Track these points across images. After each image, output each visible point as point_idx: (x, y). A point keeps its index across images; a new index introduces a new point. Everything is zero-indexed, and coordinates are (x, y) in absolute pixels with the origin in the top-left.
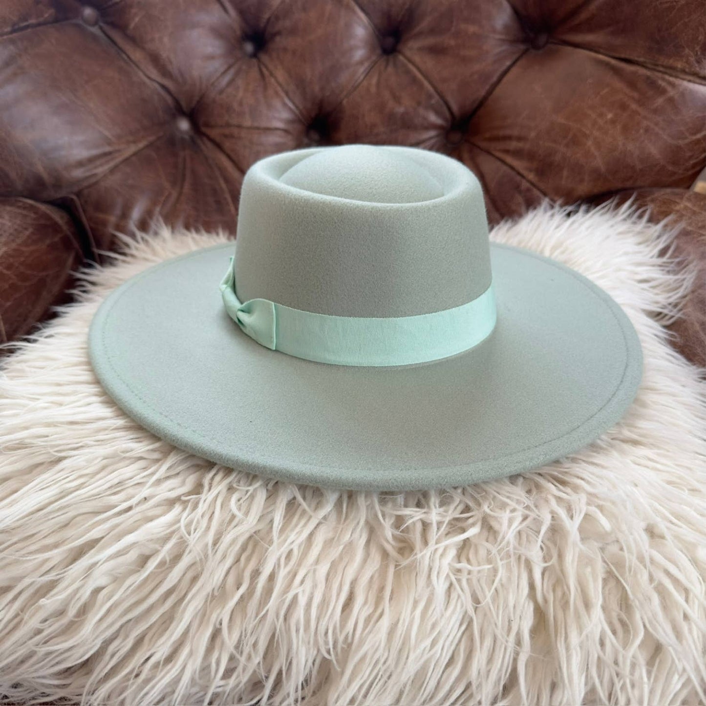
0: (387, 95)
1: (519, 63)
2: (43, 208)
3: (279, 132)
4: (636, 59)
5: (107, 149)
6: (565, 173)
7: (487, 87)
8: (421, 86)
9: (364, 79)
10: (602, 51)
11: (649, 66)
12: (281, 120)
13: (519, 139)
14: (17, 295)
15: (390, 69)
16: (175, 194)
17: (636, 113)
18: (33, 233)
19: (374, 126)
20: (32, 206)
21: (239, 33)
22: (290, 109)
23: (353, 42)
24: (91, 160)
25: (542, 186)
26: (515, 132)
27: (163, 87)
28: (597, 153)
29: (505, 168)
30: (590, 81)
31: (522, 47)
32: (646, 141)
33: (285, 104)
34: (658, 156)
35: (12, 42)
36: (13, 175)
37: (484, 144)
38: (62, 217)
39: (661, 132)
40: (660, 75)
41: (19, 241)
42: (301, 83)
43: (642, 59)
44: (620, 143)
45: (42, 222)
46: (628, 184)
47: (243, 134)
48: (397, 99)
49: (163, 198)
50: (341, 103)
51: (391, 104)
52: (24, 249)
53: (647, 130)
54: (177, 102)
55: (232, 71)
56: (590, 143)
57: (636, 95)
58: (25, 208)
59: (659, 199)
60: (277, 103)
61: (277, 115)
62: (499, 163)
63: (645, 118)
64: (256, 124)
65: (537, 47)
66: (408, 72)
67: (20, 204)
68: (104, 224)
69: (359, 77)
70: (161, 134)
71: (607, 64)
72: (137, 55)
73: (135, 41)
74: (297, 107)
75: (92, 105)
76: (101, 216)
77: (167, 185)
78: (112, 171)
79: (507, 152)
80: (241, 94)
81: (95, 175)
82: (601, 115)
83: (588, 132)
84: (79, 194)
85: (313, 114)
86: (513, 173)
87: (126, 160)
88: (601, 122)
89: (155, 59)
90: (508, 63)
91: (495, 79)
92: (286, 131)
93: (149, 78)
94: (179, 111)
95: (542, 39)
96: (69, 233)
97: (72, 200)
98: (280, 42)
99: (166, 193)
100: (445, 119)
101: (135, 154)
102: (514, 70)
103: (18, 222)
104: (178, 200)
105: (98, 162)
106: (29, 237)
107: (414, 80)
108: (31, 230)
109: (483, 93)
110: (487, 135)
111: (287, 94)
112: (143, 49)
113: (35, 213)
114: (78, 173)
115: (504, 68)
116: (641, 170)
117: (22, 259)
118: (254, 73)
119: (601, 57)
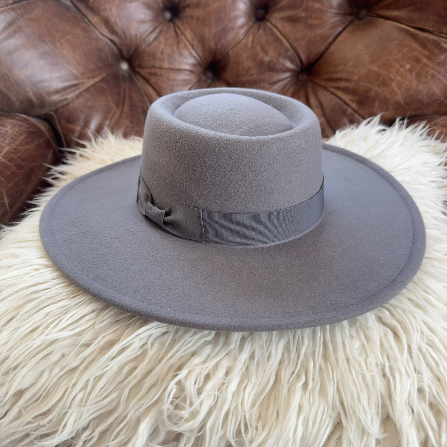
0: (258, 48)
1: (347, 29)
2: (33, 120)
3: (187, 72)
4: (427, 28)
5: (75, 82)
6: (377, 104)
7: (325, 45)
8: (281, 43)
9: (244, 37)
10: (404, 22)
11: (437, 33)
12: (188, 64)
13: (347, 80)
14: (16, 179)
15: (261, 31)
16: (118, 113)
17: (426, 65)
18: (26, 138)
19: (249, 69)
20: (25, 119)
21: (161, 5)
22: (194, 57)
23: (237, 13)
24: (64, 89)
25: (361, 112)
26: (344, 75)
27: (111, 41)
28: (398, 91)
29: (336, 100)
30: (395, 42)
31: (350, 18)
32: (432, 84)
33: (191, 54)
34: (439, 94)
35: (13, 9)
36: (13, 98)
37: (322, 83)
38: (45, 127)
39: (442, 78)
40: (443, 39)
41: (17, 143)
42: (202, 40)
43: (432, 29)
44: (415, 85)
45: (32, 129)
46: (418, 112)
47: (163, 72)
48: (265, 52)
49: (111, 115)
50: (228, 53)
51: (261, 55)
52: (20, 148)
53: (433, 77)
54: (120, 51)
55: (157, 31)
56: (394, 85)
57: (426, 53)
58: (21, 120)
59: (440, 123)
60: (186, 53)
61: (185, 61)
62: (332, 96)
63: (432, 68)
64: (171, 67)
65: (359, 19)
66: (273, 34)
67: (18, 118)
68: (72, 131)
69: (240, 37)
70: (110, 72)
71: (407, 32)
72: (95, 19)
73: (94, 10)
74: (199, 56)
75: (65, 53)
76: (70, 126)
77: (113, 106)
78: (78, 97)
79: (338, 88)
80: (162, 46)
81: (66, 99)
82: (402, 66)
83: (392, 77)
84: (56, 111)
85: (209, 61)
86: (342, 103)
87: (87, 90)
88: (401, 70)
89: (107, 22)
90: (340, 29)
91: (331, 39)
92: (191, 72)
93: (102, 35)
94: (121, 56)
95: (363, 13)
96: (48, 137)
97: (52, 116)
98: (188, 12)
99: (113, 112)
100: (296, 65)
101: (93, 86)
102: (344, 34)
103: (16, 129)
104: (120, 116)
105: (69, 91)
106: (23, 140)
107: (277, 39)
108: (24, 135)
109: (323, 48)
110: (325, 77)
111: (192, 46)
112: (99, 15)
113: (28, 124)
114: (56, 98)
115: (337, 32)
116: (427, 103)
117: (19, 155)
118: (171, 32)
119: (403, 26)
